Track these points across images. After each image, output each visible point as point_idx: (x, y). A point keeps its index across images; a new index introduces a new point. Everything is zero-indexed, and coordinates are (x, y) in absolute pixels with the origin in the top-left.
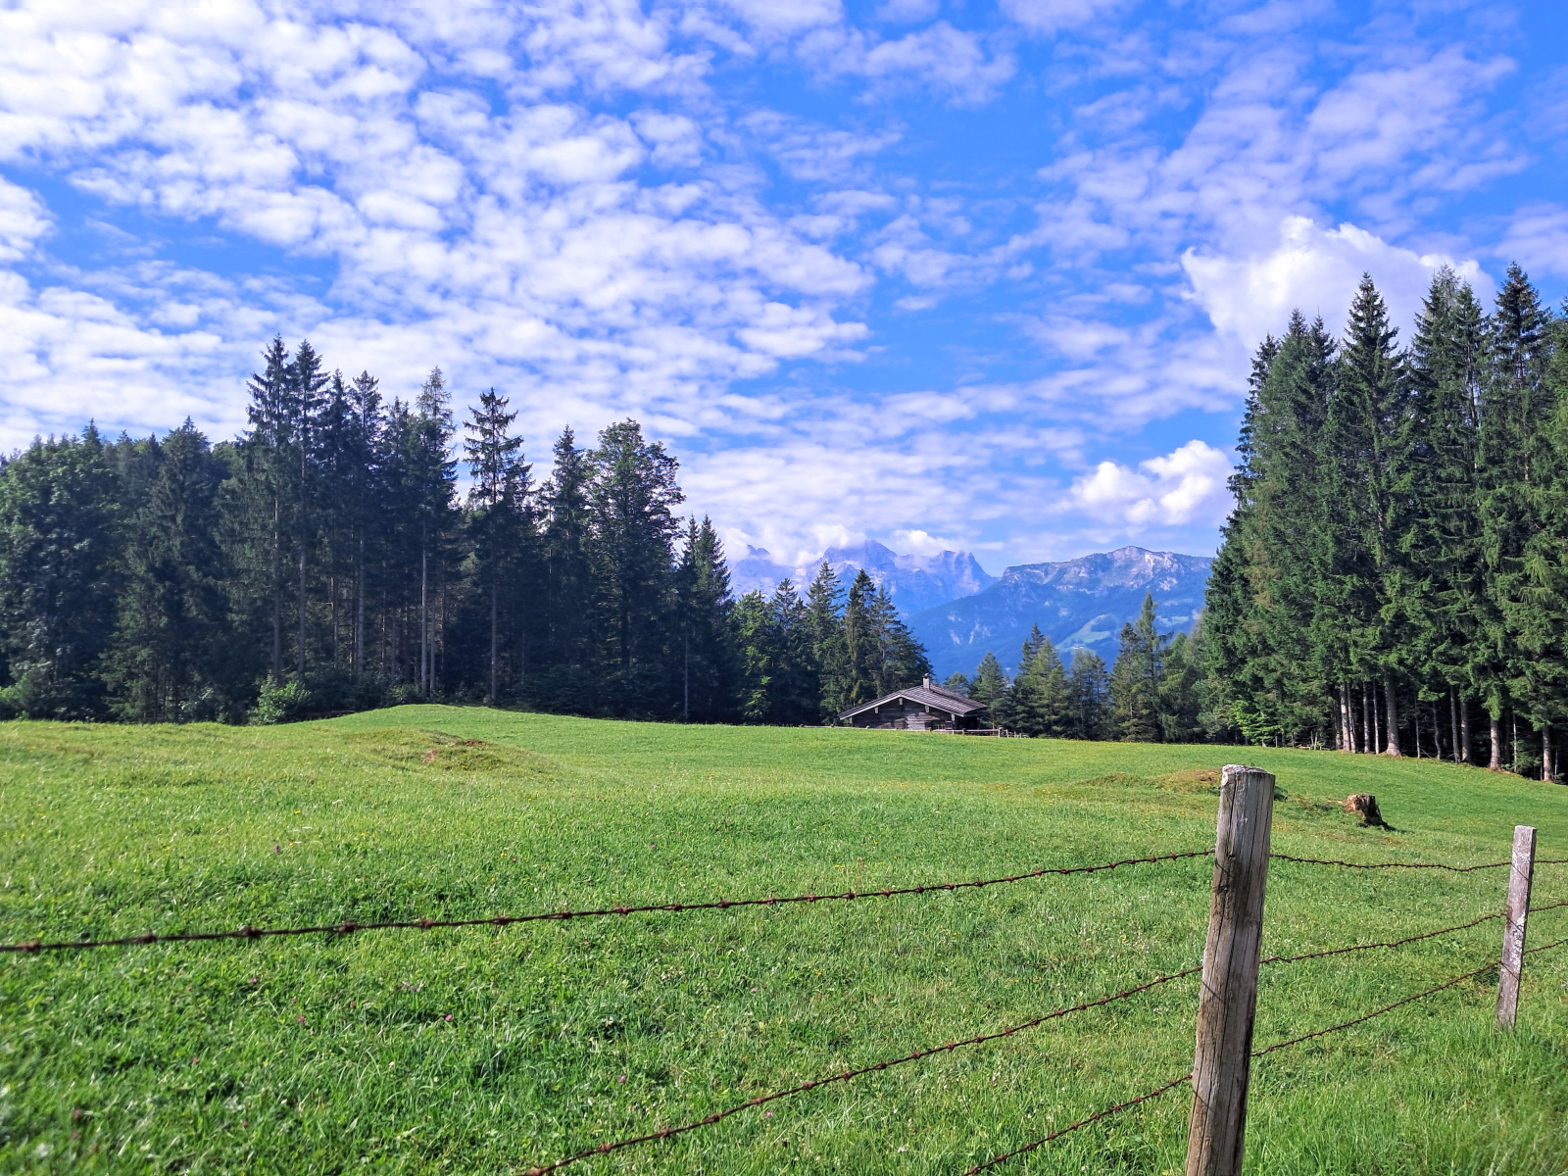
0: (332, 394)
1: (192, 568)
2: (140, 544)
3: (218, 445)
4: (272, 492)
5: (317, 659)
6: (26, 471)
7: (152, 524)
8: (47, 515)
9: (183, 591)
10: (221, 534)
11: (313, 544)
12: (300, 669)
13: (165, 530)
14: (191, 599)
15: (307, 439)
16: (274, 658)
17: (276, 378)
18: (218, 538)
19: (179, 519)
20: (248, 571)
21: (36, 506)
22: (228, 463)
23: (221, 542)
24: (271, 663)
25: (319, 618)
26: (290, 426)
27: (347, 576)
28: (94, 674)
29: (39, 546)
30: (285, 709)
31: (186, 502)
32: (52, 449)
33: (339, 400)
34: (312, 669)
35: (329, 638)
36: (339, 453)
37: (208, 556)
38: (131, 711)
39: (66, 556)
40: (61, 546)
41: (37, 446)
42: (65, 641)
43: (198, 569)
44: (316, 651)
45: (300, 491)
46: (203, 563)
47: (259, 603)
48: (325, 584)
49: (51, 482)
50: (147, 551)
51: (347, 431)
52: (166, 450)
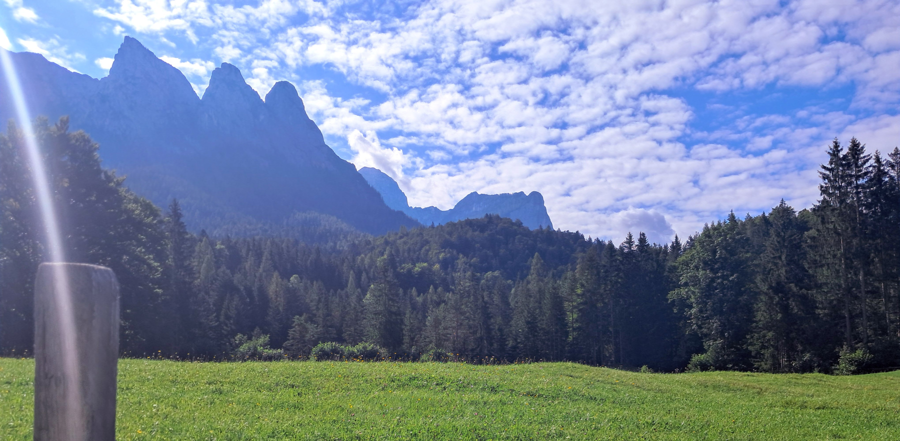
0: (874, 167)
1: (792, 285)
2: (764, 274)
3: (800, 212)
4: (839, 234)
5: (876, 335)
6: (703, 242)
7: (768, 262)
8: (716, 264)
9: (789, 299)
10: (808, 263)
11: (868, 262)
12: (865, 341)
13: (776, 264)
14: (794, 303)
15: (859, 198)
16: (847, 335)
17: (835, 165)
18: (806, 266)
19: (783, 258)
20: (826, 284)
21: (710, 260)
22: (807, 222)
23: (809, 268)
24: (844, 338)
25: (875, 309)
26: (848, 192)
27: (894, 281)
28: (745, 346)
29: (713, 280)
30: (856, 366)
31: (786, 247)
32: (715, 229)
33: (879, 170)
34: (872, 341)
35: (883, 321)
36: (881, 203)
37: (801, 277)
38: (765, 367)
39: (726, 284)
40: (724, 279)
41: (706, 229)
42: (729, 329)
43: (796, 286)
44: (875, 330)
45: (856, 231)
46: (799, 281)
47: (835, 302)
48: (878, 288)
49: (716, 246)
50: (767, 277)
51: (886, 189)
52: (771, 220)
